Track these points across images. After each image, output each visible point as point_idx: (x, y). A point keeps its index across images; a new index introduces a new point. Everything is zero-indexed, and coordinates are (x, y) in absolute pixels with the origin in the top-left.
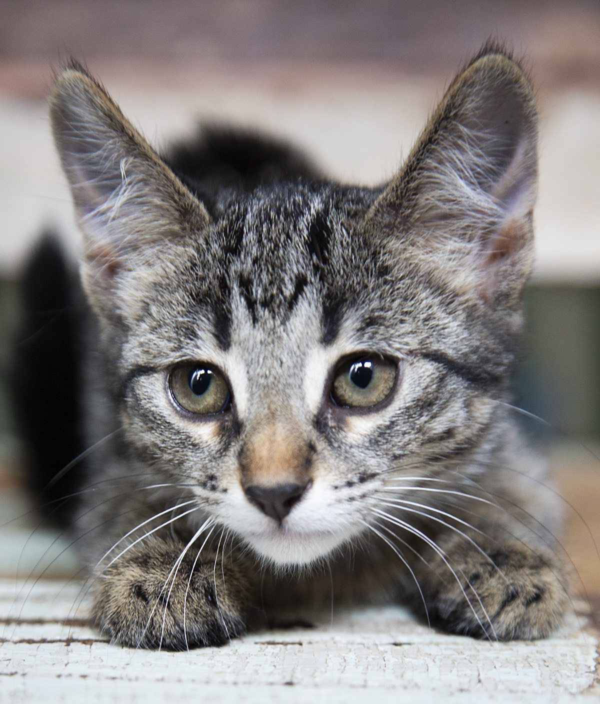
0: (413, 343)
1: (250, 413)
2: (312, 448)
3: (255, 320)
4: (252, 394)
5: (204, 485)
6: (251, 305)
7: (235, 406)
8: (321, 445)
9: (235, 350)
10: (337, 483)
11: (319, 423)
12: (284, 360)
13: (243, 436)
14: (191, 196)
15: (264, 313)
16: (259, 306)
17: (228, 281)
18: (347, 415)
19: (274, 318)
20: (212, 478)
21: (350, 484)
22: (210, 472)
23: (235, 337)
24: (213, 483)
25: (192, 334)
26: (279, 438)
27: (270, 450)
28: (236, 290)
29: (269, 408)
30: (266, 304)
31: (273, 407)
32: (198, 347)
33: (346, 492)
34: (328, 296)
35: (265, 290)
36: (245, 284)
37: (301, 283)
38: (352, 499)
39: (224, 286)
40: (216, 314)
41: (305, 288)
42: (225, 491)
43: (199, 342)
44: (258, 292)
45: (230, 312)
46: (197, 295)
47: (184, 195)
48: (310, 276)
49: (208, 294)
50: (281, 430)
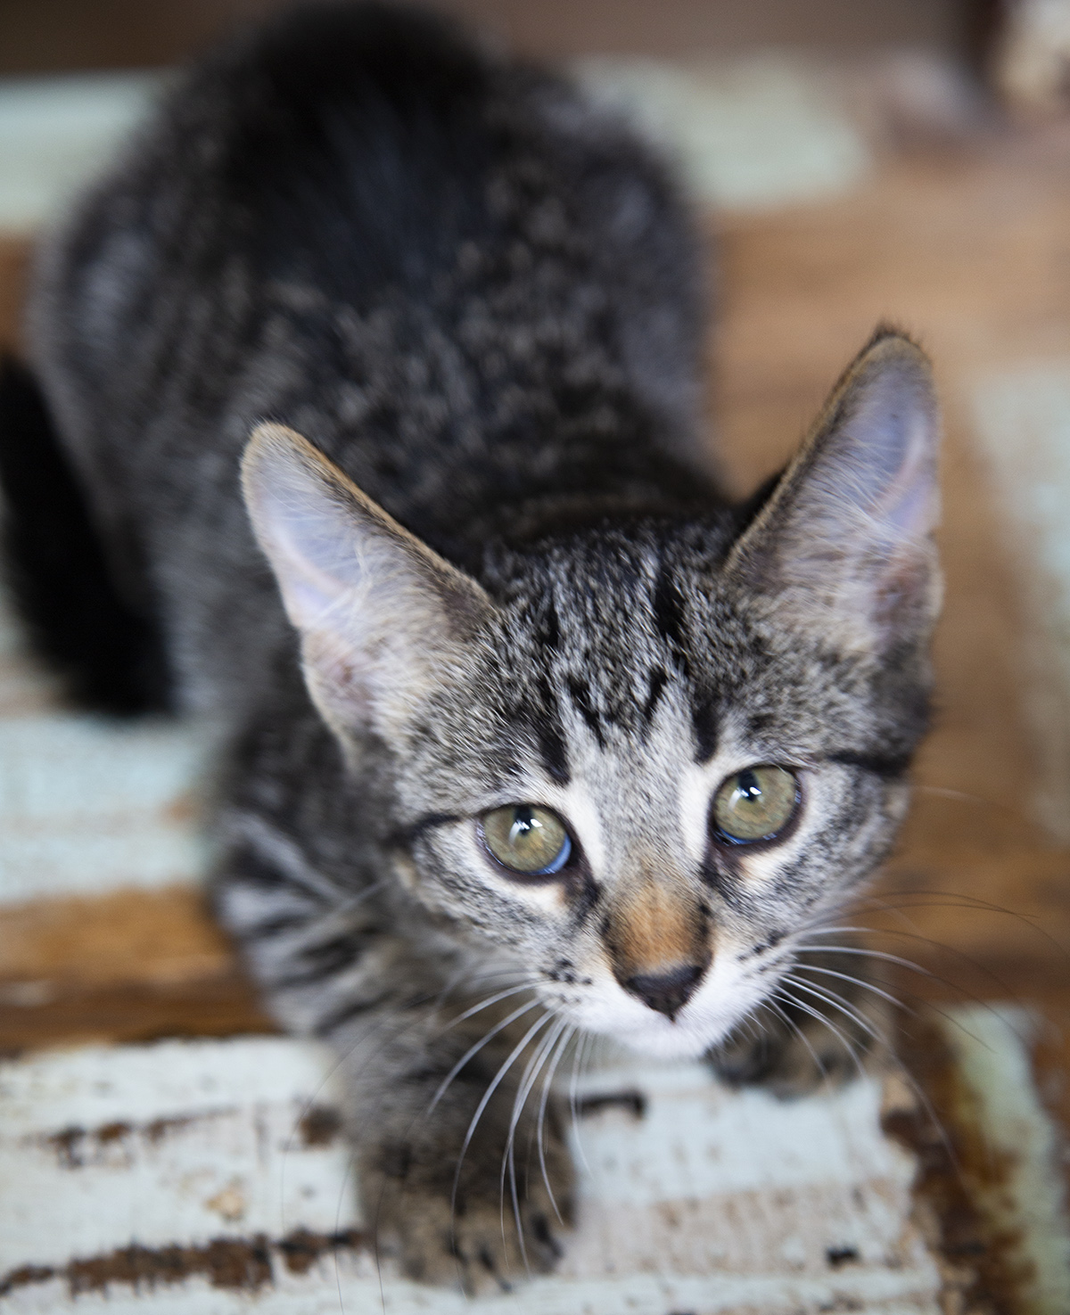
0: (814, 744)
1: (611, 872)
2: (704, 910)
3: (602, 741)
4: (611, 846)
5: (554, 977)
6: (591, 719)
7: (587, 863)
8: (716, 903)
9: (577, 785)
10: (742, 952)
11: (708, 874)
12: (652, 794)
13: (603, 904)
14: (457, 573)
15: (613, 732)
16: (603, 721)
17: (551, 688)
18: (740, 855)
19: (627, 736)
20: (566, 964)
21: (759, 950)
22: (561, 956)
23: (576, 767)
24: (568, 971)
25: (513, 768)
26: (662, 905)
27: (654, 923)
28: (566, 701)
29: (641, 863)
30: (612, 717)
31: (646, 861)
32: (522, 784)
33: (755, 962)
34: (697, 696)
35: (608, 697)
36: (578, 690)
37: (657, 681)
38: (763, 970)
39: (548, 697)
40: (540, 736)
41: (664, 688)
42: (588, 982)
43: (524, 778)
44: (598, 701)
45: (561, 732)
46: (507, 708)
47: (447, 574)
48: (669, 669)
49: (523, 707)
50: (663, 893)
